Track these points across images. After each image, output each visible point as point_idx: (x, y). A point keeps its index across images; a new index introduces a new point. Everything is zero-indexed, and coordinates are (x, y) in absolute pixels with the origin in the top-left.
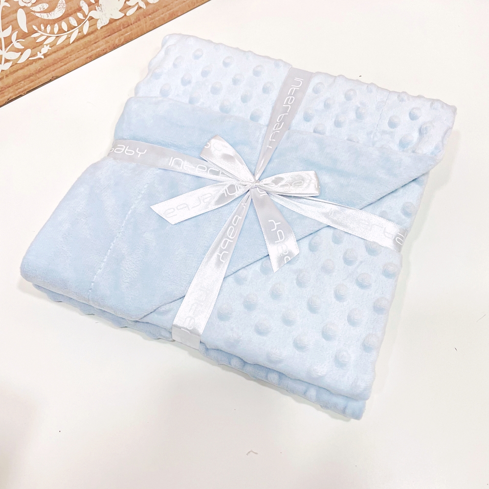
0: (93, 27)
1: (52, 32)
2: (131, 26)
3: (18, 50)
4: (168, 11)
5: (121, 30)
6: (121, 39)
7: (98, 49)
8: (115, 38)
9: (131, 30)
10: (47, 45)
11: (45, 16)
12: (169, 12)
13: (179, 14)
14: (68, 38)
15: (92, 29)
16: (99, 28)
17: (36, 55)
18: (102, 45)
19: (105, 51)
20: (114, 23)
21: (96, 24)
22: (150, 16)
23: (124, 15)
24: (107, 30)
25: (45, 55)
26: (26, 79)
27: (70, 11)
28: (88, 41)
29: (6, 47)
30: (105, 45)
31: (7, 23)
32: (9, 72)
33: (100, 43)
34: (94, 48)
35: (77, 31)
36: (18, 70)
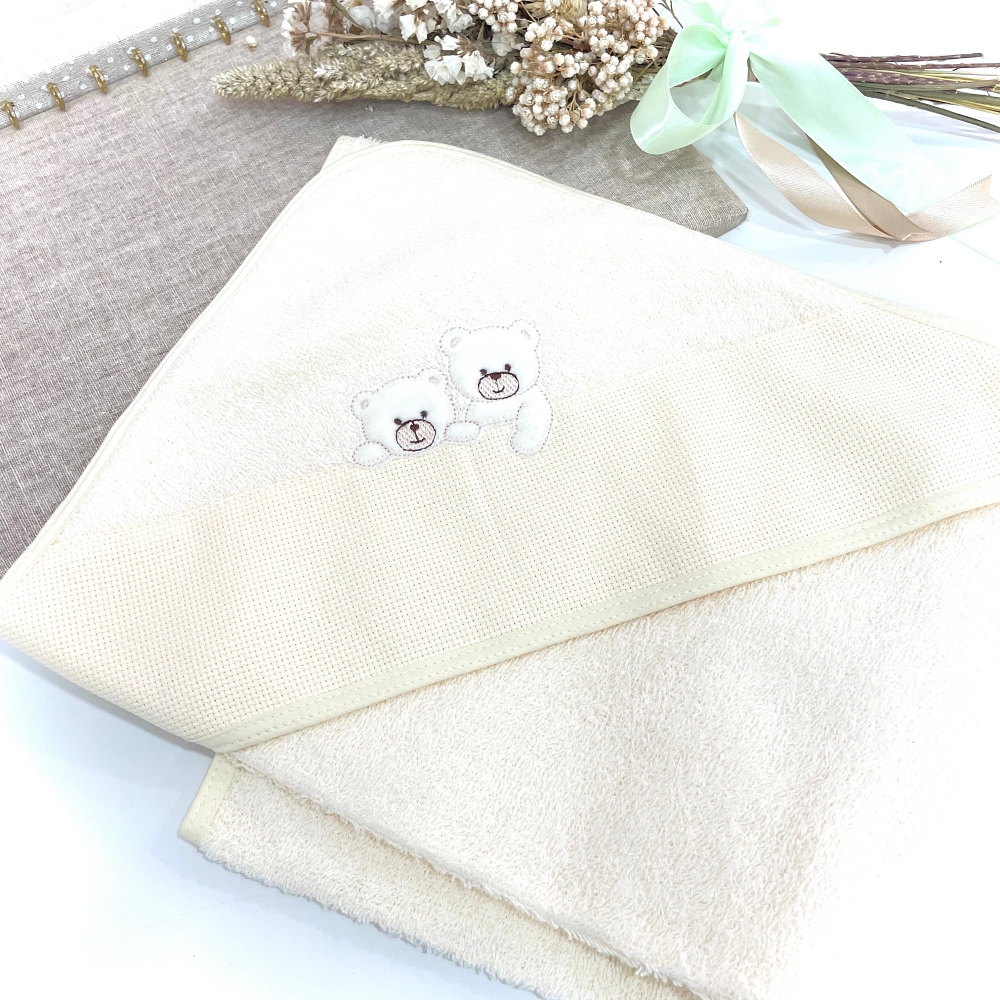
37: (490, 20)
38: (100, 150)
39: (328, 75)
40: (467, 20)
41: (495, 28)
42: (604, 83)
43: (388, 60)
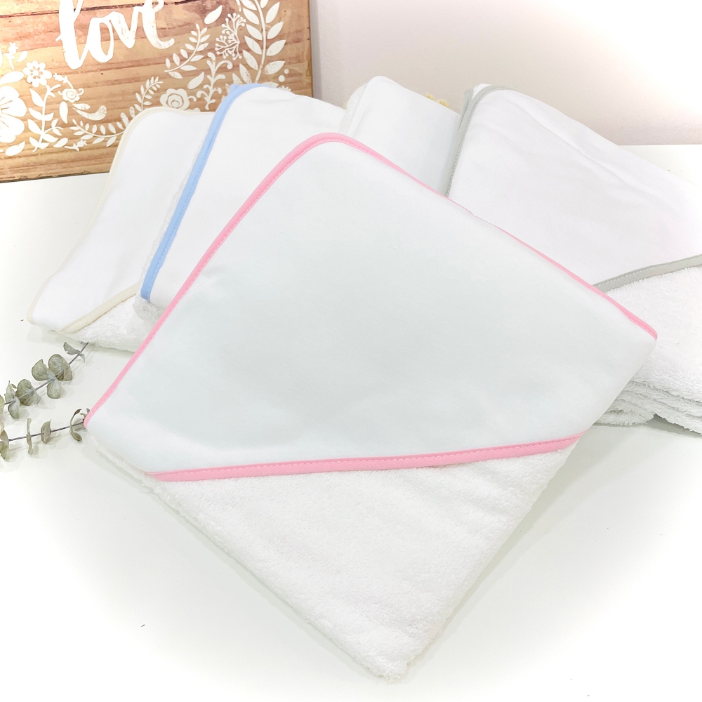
1: (90, 131)
3: (56, 136)
10: (84, 140)
11: (85, 115)
14: (105, 141)
17: (72, 145)
25: (80, 149)
26: (59, 163)
27: (110, 118)
29: (45, 129)
31: (51, 110)
32: (44, 151)
35: (115, 138)
36: (52, 153)
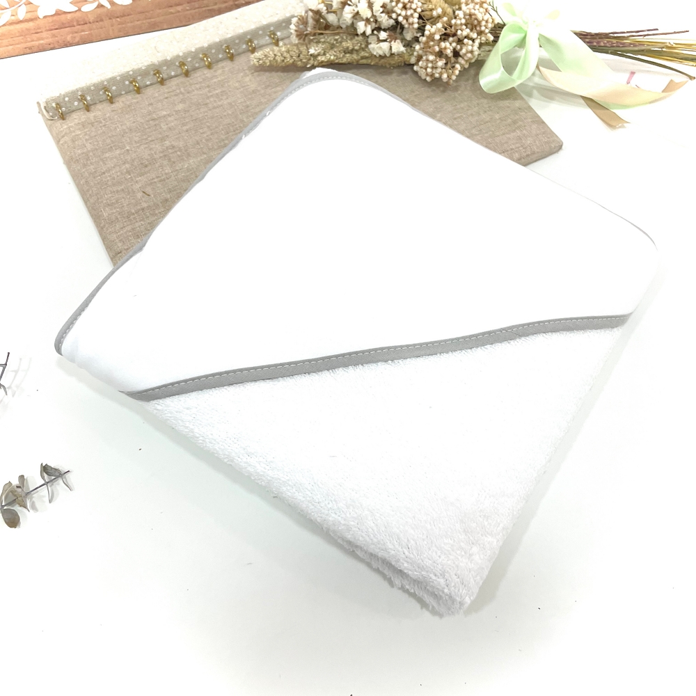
0: (31, 13)
2: (89, 25)
4: (146, 19)
5: (74, 26)
6: (75, 37)
7: (42, 42)
8: (66, 34)
9: (90, 30)
12: (149, 21)
13: (165, 27)
15: (29, 16)
16: (41, 17)
18: (46, 38)
19: (52, 46)
20: (63, 16)
21: (36, 11)
22: (118, 19)
23: (77, 9)
24: (52, 22)
28: (27, 29)
30: (51, 40)
33: (44, 34)
34: (35, 39)
35: (9, 14)
37: (404, 22)
38: (208, 98)
39: (316, 53)
40: (392, 22)
41: (406, 26)
42: (465, 54)
43: (348, 44)
